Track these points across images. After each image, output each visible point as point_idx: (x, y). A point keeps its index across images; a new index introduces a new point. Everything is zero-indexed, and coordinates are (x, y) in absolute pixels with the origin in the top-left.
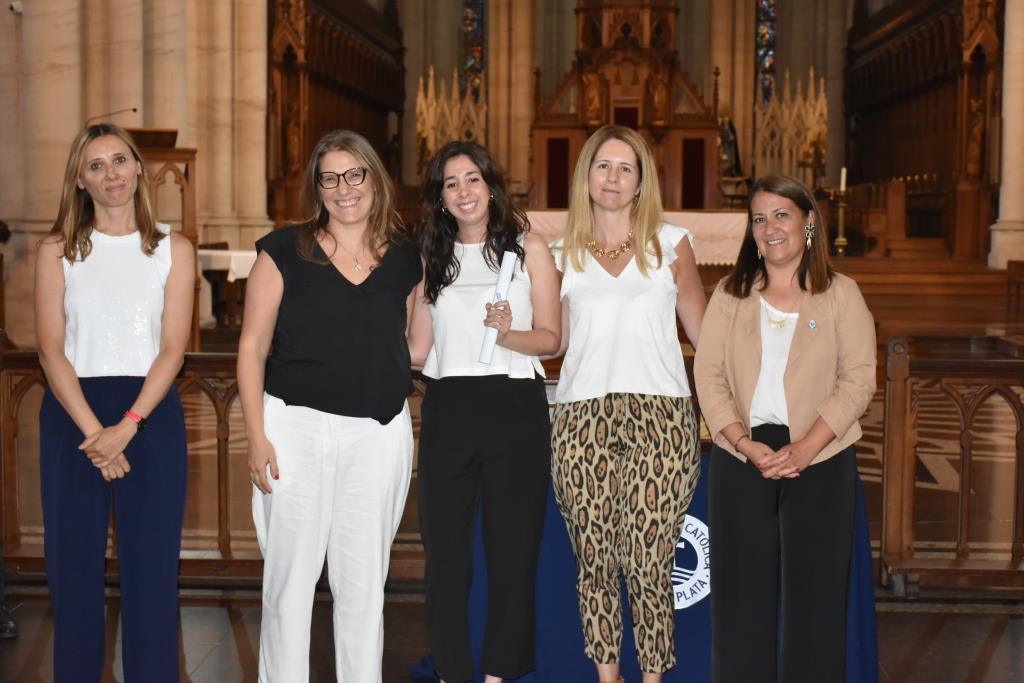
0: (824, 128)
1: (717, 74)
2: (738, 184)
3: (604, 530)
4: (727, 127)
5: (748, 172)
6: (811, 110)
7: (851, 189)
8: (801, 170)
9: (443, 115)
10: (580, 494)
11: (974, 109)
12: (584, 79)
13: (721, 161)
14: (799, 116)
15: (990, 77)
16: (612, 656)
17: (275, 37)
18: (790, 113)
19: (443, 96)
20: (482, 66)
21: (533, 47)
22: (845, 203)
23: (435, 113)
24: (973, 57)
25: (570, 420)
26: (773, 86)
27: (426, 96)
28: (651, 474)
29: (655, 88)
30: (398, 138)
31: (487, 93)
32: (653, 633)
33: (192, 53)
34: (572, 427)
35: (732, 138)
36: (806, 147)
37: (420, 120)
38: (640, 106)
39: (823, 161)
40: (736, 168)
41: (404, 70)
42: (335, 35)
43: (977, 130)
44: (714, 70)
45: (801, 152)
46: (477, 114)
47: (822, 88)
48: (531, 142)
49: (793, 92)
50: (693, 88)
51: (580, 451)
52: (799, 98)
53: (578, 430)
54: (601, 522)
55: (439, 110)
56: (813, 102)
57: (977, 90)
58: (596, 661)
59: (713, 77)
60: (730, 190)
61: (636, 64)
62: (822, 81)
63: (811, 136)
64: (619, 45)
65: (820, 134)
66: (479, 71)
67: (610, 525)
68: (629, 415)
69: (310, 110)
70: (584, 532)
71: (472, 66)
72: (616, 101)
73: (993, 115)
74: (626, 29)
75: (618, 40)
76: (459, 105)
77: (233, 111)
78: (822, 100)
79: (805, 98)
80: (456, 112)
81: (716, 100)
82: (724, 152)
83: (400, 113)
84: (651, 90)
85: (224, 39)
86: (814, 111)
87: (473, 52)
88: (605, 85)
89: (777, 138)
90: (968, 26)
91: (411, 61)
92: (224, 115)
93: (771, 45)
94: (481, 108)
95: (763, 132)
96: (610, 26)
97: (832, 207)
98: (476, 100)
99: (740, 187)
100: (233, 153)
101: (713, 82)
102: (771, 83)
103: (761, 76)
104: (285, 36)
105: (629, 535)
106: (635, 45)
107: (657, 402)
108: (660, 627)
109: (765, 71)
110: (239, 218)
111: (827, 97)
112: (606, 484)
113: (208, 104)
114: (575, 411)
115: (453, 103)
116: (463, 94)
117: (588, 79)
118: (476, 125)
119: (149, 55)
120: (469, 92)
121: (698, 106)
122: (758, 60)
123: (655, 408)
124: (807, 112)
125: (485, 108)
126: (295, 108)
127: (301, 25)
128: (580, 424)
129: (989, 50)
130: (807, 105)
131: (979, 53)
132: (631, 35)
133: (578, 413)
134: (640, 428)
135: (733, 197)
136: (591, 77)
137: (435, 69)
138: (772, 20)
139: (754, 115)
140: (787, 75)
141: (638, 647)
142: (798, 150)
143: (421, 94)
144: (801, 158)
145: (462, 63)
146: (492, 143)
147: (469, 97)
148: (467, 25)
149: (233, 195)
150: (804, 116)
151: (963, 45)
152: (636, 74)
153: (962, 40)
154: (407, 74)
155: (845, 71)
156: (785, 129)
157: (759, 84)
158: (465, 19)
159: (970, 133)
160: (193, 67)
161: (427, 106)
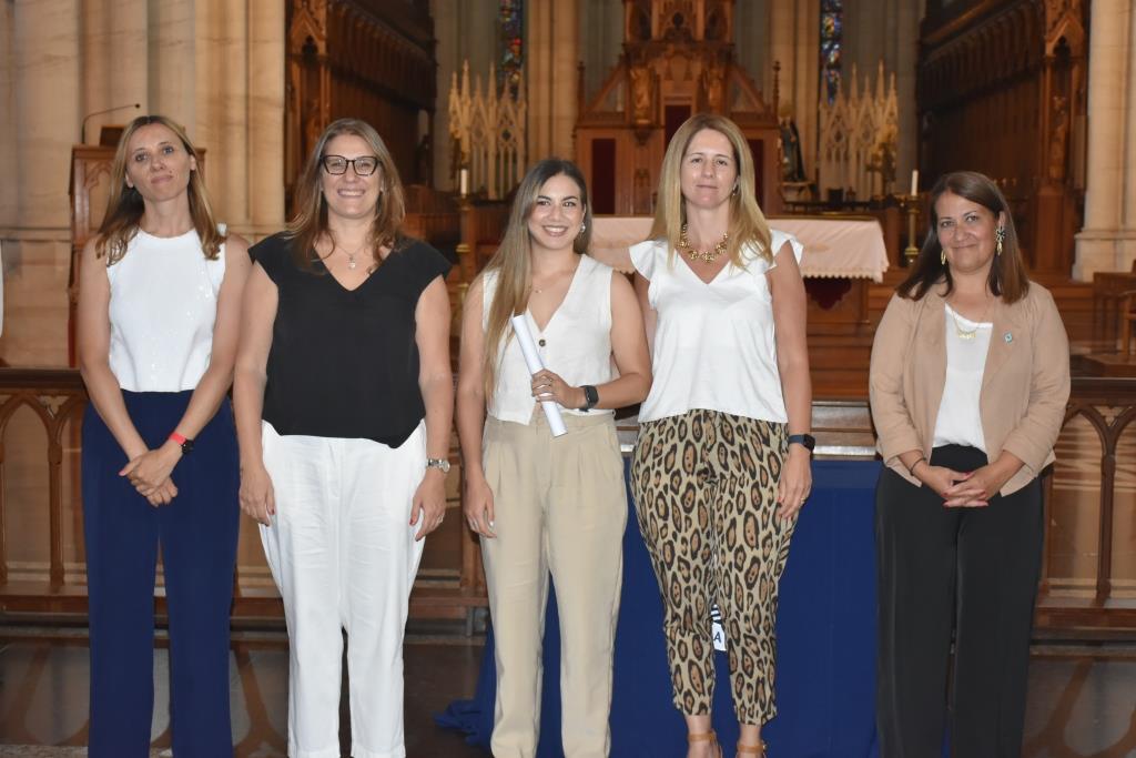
0: (894, 128)
1: (777, 69)
2: (801, 189)
3: (693, 566)
4: (788, 127)
5: (812, 177)
6: (880, 110)
7: (923, 196)
8: (869, 174)
9: (478, 114)
10: (666, 526)
11: (1057, 107)
12: (633, 74)
13: (782, 165)
14: (867, 116)
15: (1075, 72)
16: (702, 706)
17: (293, 27)
18: (858, 112)
19: (478, 93)
20: (521, 62)
21: (577, 40)
22: (917, 209)
23: (470, 111)
24: (1056, 50)
25: (655, 444)
26: (838, 83)
27: (460, 93)
28: (749, 507)
29: (710, 83)
30: (429, 139)
31: (526, 90)
32: (753, 681)
33: (202, 44)
34: (657, 453)
35: (793, 139)
36: (875, 150)
37: (454, 119)
38: (693, 104)
39: (894, 164)
40: (798, 172)
41: (435, 65)
42: (360, 25)
43: (1060, 131)
44: (774, 64)
45: (870, 154)
46: (516, 112)
47: (892, 85)
48: (574, 143)
49: (861, 90)
50: (751, 83)
51: (666, 479)
52: (867, 95)
53: (664, 455)
54: (688, 558)
55: (474, 109)
56: (882, 100)
57: (1061, 86)
58: (685, 712)
59: (774, 73)
60: (791, 197)
61: (689, 58)
62: (892, 77)
63: (880, 138)
64: (669, 37)
65: (889, 136)
66: (518, 66)
67: (699, 561)
68: (720, 439)
69: (331, 107)
70: (670, 569)
71: (511, 61)
72: (666, 99)
73: (1078, 113)
74: (678, 19)
75: (669, 31)
76: (495, 104)
77: (247, 108)
78: (893, 99)
79: (874, 96)
80: (492, 110)
81: (776, 98)
82: (786, 155)
83: (431, 111)
84: (705, 85)
85: (237, 29)
86: (884, 111)
87: (512, 44)
88: (655, 80)
89: (844, 139)
90: (1051, 16)
91: (443, 53)
92: (237, 112)
93: (836, 38)
94: (519, 107)
95: (828, 133)
96: (661, 16)
97: (904, 213)
98: (515, 98)
99: (803, 193)
100: (247, 155)
101: (773, 78)
102: (836, 79)
103: (825, 72)
104: (305, 27)
105: (727, 574)
106: (688, 38)
107: (752, 425)
108: (761, 675)
109: (830, 67)
110: (254, 226)
111: (897, 94)
112: (694, 515)
113: (220, 101)
114: (660, 434)
115: (490, 100)
116: (500, 91)
117: (636, 74)
118: (515, 125)
119: (154, 46)
120: (507, 88)
121: (757, 104)
122: (823, 53)
123: (749, 431)
124: (875, 112)
125: (524, 106)
126: (316, 106)
127: (322, 15)
128: (666, 448)
129: (1074, 43)
130: (876, 103)
131: (1062, 46)
132: (684, 26)
133: (663, 437)
134: (733, 454)
135: (795, 204)
136: (639, 72)
137: (469, 64)
138: (838, 11)
139: (818, 114)
140: (854, 71)
141: (735, 696)
142: (866, 152)
143: (454, 91)
144: (869, 161)
145: (499, 56)
146: (532, 144)
147: (507, 95)
148: (505, 16)
149: (248, 201)
150: (872, 116)
151: (1046, 37)
152: (688, 68)
153: (1045, 32)
154: (438, 68)
155: (918, 67)
156: (851, 130)
157: (824, 80)
158: (503, 9)
159: (1053, 133)
160: (203, 59)
161: (461, 104)
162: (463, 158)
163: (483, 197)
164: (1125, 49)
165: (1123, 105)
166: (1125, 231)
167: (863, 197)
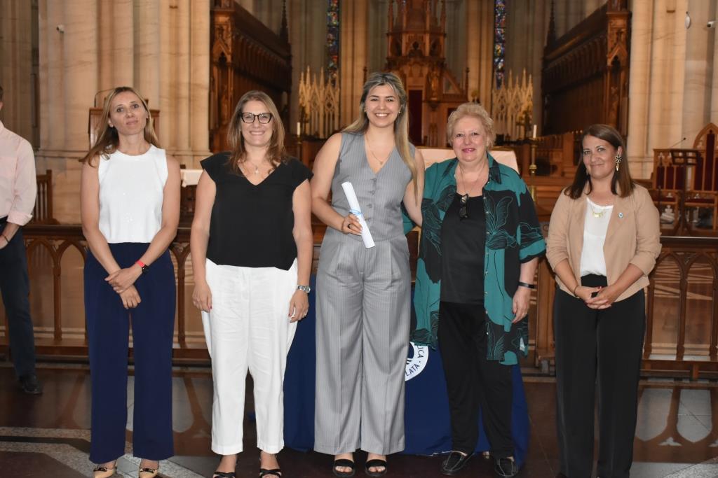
0: (531, 103)
6: (524, 93)
7: (540, 138)
8: (518, 127)
9: (315, 94)
11: (613, 93)
14: (517, 97)
15: (623, 74)
17: (214, 48)
18: (512, 95)
19: (315, 83)
21: (366, 55)
23: (310, 93)
24: (613, 63)
26: (503, 80)
27: (305, 83)
29: (432, 79)
30: (288, 107)
31: (340, 82)
33: (165, 56)
36: (521, 115)
37: (302, 97)
38: (423, 89)
39: (531, 122)
41: (291, 68)
42: (250, 47)
43: (615, 105)
44: (466, 69)
45: (518, 117)
46: (334, 94)
47: (530, 80)
49: (514, 83)
50: (454, 79)
52: (517, 86)
55: (312, 92)
56: (525, 88)
57: (615, 82)
59: (466, 73)
61: (421, 65)
62: (530, 77)
63: (524, 108)
64: (411, 54)
65: (528, 107)
66: (335, 69)
71: (332, 67)
72: (410, 87)
73: (624, 96)
74: (416, 45)
75: (411, 52)
76: (324, 89)
77: (190, 90)
78: (530, 88)
79: (521, 86)
80: (322, 92)
81: (468, 87)
83: (289, 92)
84: (430, 80)
85: (185, 49)
86: (526, 94)
87: (333, 58)
89: (504, 109)
90: (610, 45)
91: (295, 63)
92: (184, 92)
93: (502, 56)
94: (336, 90)
95: (496, 106)
96: (407, 44)
98: (334, 86)
100: (190, 114)
101: (466, 76)
102: (501, 78)
103: (496, 73)
104: (220, 48)
106: (421, 54)
109: (498, 71)
110: (193, 151)
111: (533, 86)
113: (176, 86)
115: (320, 87)
116: (326, 82)
118: (334, 100)
119: (137, 56)
120: (330, 81)
121: (457, 90)
122: (495, 64)
124: (521, 94)
125: (339, 90)
126: (226, 89)
127: (229, 41)
129: (622, 59)
130: (522, 90)
131: (616, 60)
132: (419, 48)
137: (310, 68)
138: (503, 42)
139: (492, 95)
140: (511, 73)
142: (516, 116)
143: (302, 82)
144: (518, 120)
145: (326, 64)
146: (342, 110)
147: (330, 85)
148: (329, 43)
149: (189, 138)
150: (520, 96)
151: (607, 56)
152: (421, 71)
153: (607, 53)
154: (293, 70)
155: (543, 71)
156: (508, 104)
157: (495, 77)
158: (328, 39)
159: (611, 106)
160: (166, 65)
161: (306, 89)
162: (306, 117)
163: (316, 137)
164: (648, 63)
165: (647, 92)
166: (648, 157)
167: (514, 139)
